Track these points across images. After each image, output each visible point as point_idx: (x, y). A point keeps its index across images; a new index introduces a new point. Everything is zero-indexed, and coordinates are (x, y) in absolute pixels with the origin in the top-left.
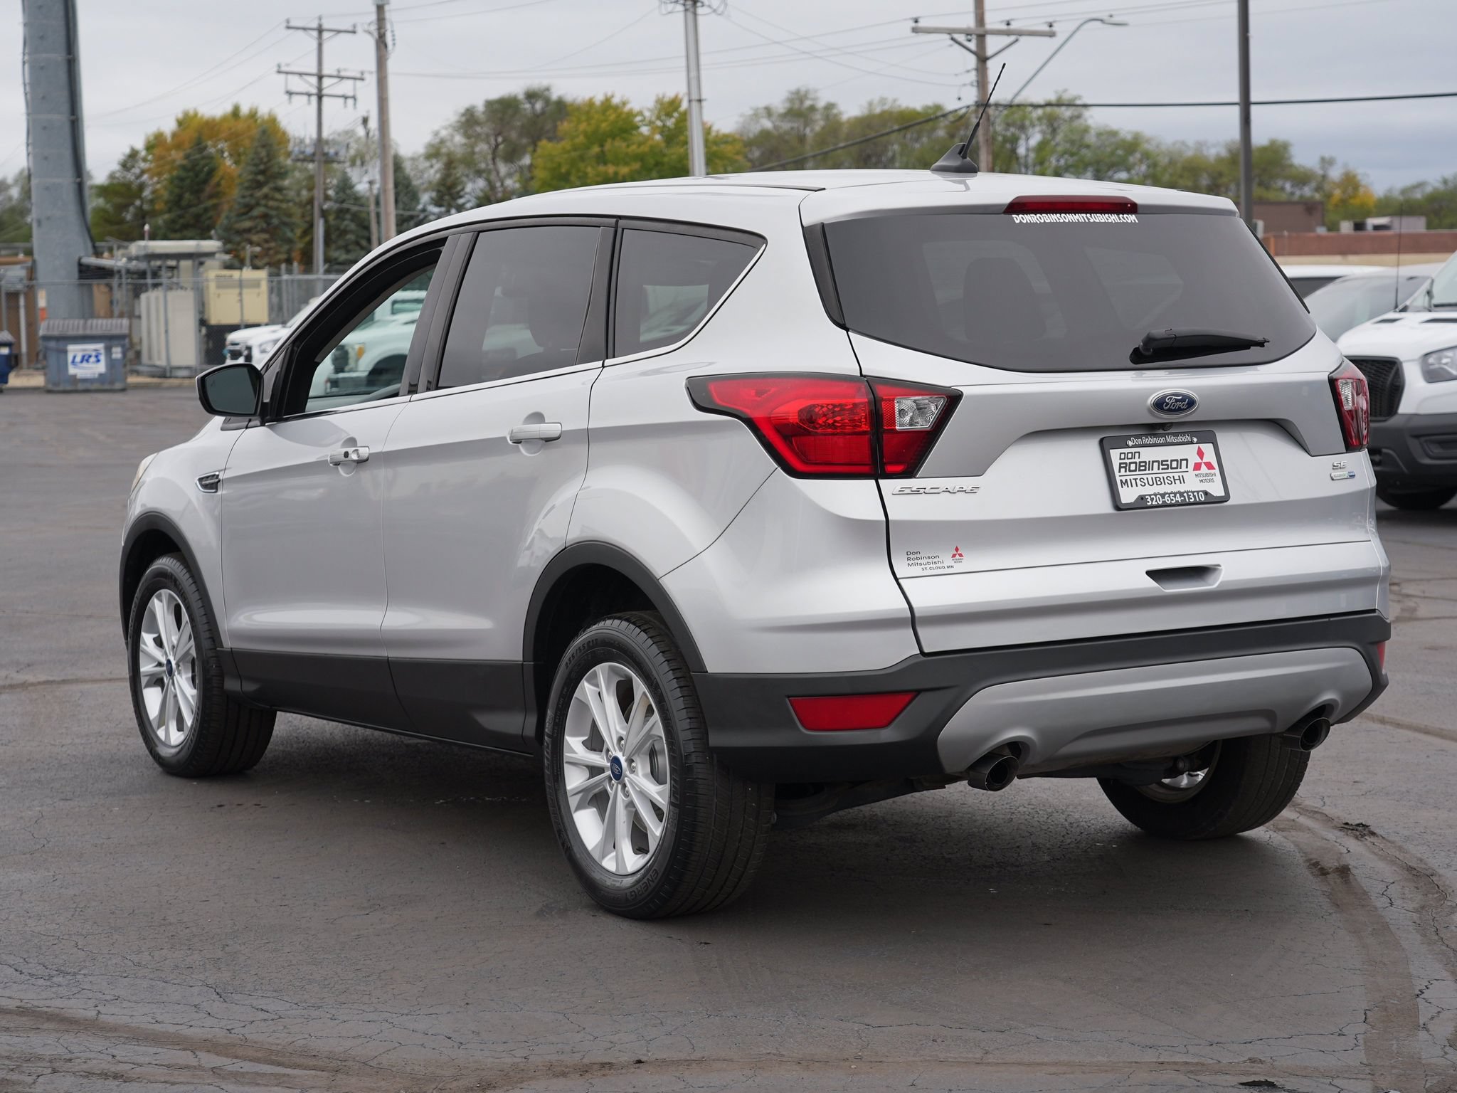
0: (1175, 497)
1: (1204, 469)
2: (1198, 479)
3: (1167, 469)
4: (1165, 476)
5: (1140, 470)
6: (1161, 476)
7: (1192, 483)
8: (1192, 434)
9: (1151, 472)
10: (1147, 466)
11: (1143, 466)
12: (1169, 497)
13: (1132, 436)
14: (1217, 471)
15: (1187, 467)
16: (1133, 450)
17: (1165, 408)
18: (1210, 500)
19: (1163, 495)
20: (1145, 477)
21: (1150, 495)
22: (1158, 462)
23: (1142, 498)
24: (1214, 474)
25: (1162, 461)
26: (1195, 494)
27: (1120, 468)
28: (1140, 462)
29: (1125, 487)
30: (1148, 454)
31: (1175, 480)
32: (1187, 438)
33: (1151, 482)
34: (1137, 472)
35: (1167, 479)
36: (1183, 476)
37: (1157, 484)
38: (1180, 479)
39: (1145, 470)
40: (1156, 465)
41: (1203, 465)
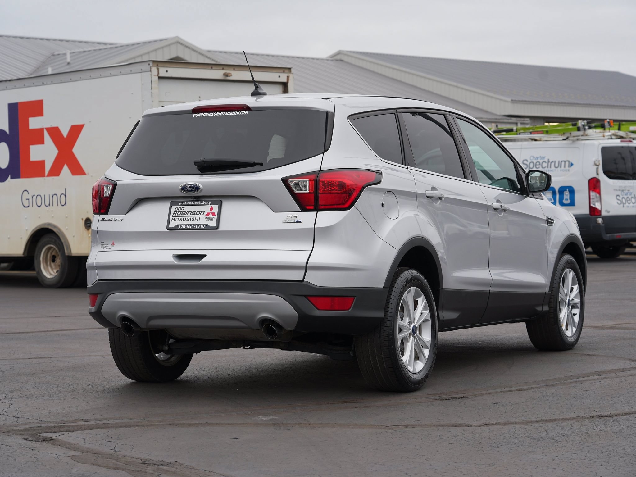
0: (191, 226)
1: (211, 215)
2: (206, 219)
3: (194, 215)
4: (192, 217)
5: (182, 215)
6: (190, 217)
7: (203, 221)
8: (209, 201)
9: (186, 216)
10: (186, 213)
11: (184, 213)
12: (189, 226)
13: (182, 201)
14: (216, 217)
15: (203, 214)
16: (182, 207)
17: (185, 190)
18: (207, 227)
19: (186, 225)
20: (183, 218)
21: (181, 225)
22: (191, 212)
23: (177, 226)
24: (214, 218)
25: (193, 212)
26: (201, 225)
27: (174, 213)
28: (183, 212)
29: (173, 221)
30: (187, 209)
31: (195, 219)
32: (207, 203)
33: (184, 220)
34: (180, 216)
35: (192, 219)
36: (200, 218)
37: (187, 221)
38: (198, 219)
39: (184, 215)
40: (190, 213)
41: (211, 214)
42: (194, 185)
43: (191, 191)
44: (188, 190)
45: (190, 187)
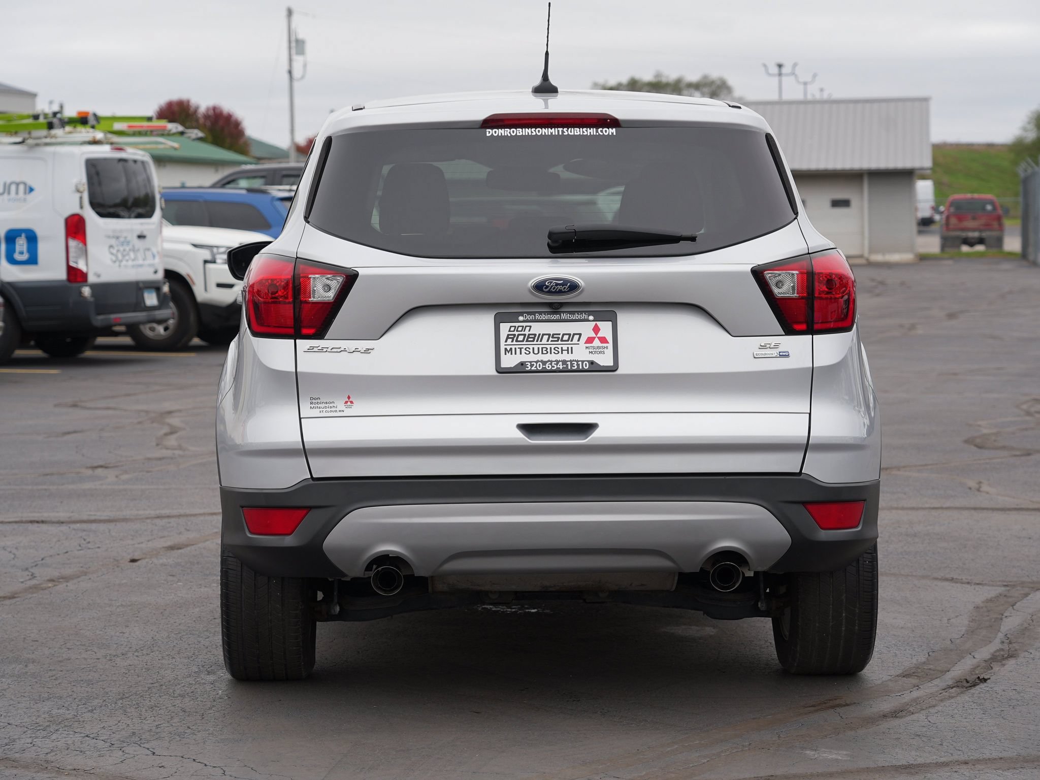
0: (557, 364)
1: (597, 343)
2: (588, 350)
3: (558, 341)
4: (553, 347)
5: (527, 341)
6: (548, 347)
7: (581, 353)
8: (590, 313)
9: (539, 343)
10: (536, 338)
11: (532, 338)
12: (551, 364)
13: (525, 312)
14: (610, 345)
15: (579, 340)
16: (524, 324)
17: (544, 290)
18: (594, 367)
19: (544, 363)
20: (531, 347)
21: (531, 362)
22: (549, 335)
23: (522, 364)
24: (607, 348)
25: (553, 334)
26: (580, 363)
27: (508, 338)
28: (529, 335)
29: (508, 354)
30: (537, 328)
31: (562, 350)
32: (584, 316)
33: (536, 351)
34: (524, 343)
35: (554, 349)
36: (572, 348)
37: (542, 353)
38: (568, 350)
39: (533, 341)
40: (546, 337)
41: (597, 340)
42: (566, 282)
43: (560, 292)
44: (552, 289)
45: (557, 284)
